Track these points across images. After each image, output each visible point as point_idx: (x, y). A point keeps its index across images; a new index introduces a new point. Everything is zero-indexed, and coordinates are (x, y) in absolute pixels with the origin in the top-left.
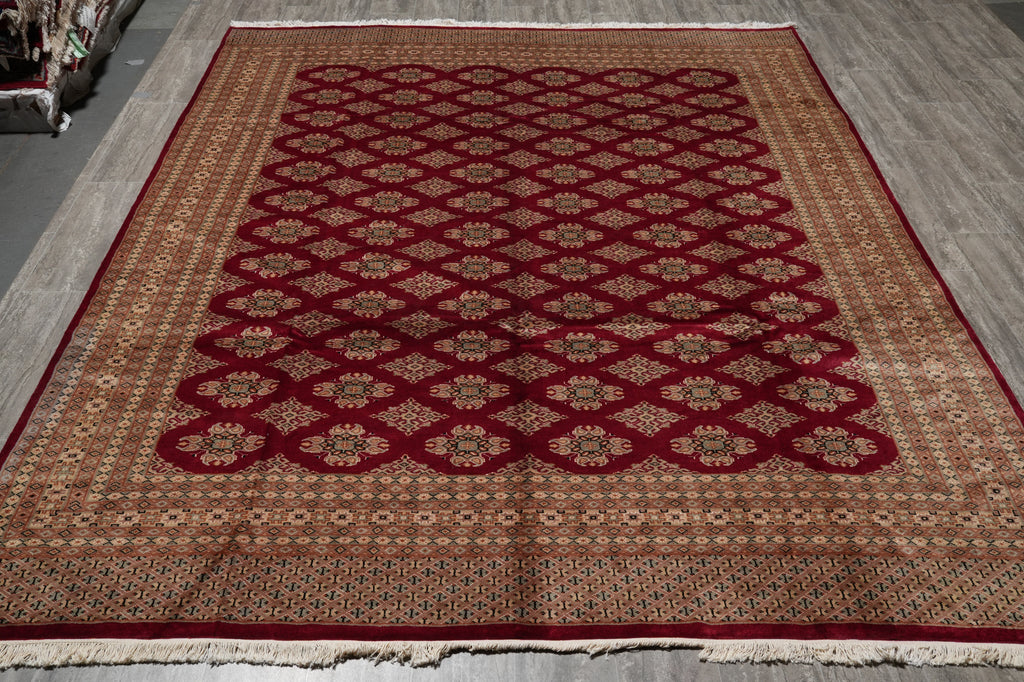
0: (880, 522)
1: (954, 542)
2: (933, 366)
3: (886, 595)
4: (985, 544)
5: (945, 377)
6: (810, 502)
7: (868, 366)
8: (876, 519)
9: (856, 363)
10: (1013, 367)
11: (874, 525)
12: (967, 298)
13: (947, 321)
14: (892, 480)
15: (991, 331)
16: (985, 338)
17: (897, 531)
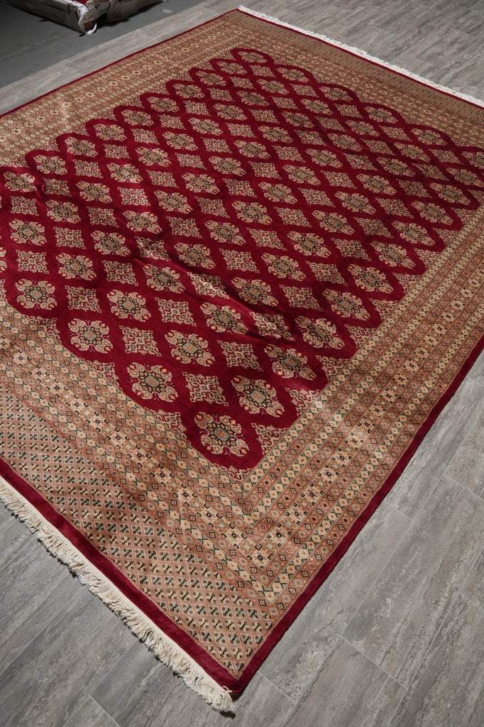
0: (180, 496)
1: (205, 542)
2: (360, 433)
3: (121, 535)
4: (223, 557)
5: (359, 445)
6: (157, 453)
7: (316, 403)
8: (180, 492)
9: (311, 395)
10: (420, 473)
11: (175, 494)
12: (459, 407)
13: (419, 411)
14: (225, 479)
15: (443, 439)
16: (431, 440)
17: (181, 509)
